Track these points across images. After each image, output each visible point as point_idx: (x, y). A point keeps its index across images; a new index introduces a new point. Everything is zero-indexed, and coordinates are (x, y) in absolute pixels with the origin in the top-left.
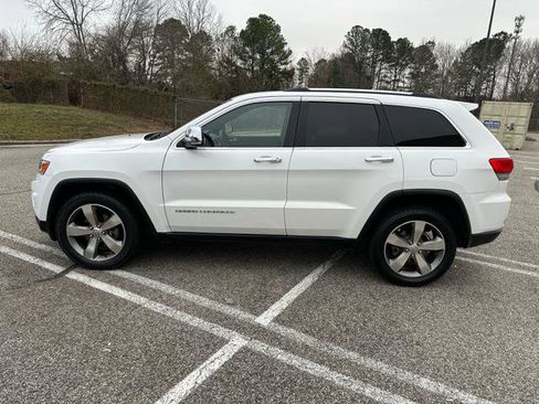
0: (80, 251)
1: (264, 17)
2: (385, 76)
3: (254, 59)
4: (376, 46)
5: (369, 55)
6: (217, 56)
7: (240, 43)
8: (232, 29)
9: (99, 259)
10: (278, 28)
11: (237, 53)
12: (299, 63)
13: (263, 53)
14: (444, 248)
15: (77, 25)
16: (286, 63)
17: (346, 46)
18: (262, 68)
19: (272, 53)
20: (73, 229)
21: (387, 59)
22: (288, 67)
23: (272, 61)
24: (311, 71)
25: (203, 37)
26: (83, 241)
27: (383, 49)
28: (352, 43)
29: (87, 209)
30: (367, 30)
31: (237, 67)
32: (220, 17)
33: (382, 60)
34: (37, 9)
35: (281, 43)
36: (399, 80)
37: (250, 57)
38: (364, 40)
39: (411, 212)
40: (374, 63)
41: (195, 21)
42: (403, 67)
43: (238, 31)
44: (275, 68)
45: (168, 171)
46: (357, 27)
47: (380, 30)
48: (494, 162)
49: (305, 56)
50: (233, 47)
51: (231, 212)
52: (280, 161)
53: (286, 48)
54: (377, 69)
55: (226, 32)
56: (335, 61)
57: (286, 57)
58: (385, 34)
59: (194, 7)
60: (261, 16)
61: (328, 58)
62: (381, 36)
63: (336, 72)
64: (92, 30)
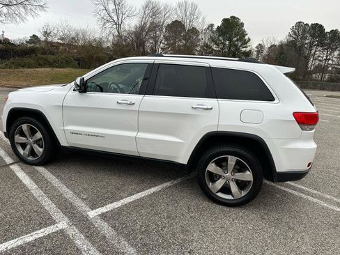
0: (21, 151)
1: (233, 18)
2: (319, 56)
3: (224, 44)
4: (313, 36)
5: (307, 41)
6: (201, 43)
7: (216, 35)
8: (212, 25)
9: (30, 158)
10: (242, 25)
11: (213, 41)
12: (257, 47)
13: (230, 40)
14: (252, 180)
15: (118, 25)
16: (246, 47)
17: (290, 36)
18: (229, 50)
19: (237, 40)
20: (18, 139)
21: (321, 44)
22: (248, 49)
23: (237, 46)
24: (265, 52)
25: (194, 31)
26: (24, 146)
27: (319, 37)
28: (295, 33)
29: (25, 127)
30: (307, 25)
31: (213, 49)
32: (204, 18)
33: (317, 45)
34: (99, 16)
35: (243, 34)
36: (329, 59)
37: (222, 43)
38: (304, 31)
39: (225, 149)
40: (311, 47)
41: (188, 21)
42: (334, 50)
43: (215, 27)
44: (238, 50)
45: (66, 107)
46: (299, 22)
47: (317, 24)
48: (296, 115)
49: (261, 43)
50: (211, 37)
51: (102, 136)
52: (134, 104)
53: (246, 37)
54: (313, 51)
55: (208, 28)
56: (281, 46)
57: (246, 43)
58: (321, 27)
59: (188, 13)
60: (231, 17)
61: (277, 43)
62: (317, 29)
63: (281, 53)
64: (127, 28)
